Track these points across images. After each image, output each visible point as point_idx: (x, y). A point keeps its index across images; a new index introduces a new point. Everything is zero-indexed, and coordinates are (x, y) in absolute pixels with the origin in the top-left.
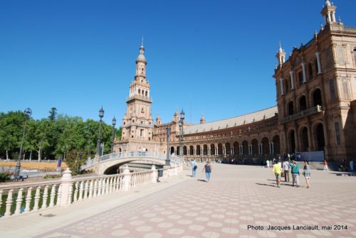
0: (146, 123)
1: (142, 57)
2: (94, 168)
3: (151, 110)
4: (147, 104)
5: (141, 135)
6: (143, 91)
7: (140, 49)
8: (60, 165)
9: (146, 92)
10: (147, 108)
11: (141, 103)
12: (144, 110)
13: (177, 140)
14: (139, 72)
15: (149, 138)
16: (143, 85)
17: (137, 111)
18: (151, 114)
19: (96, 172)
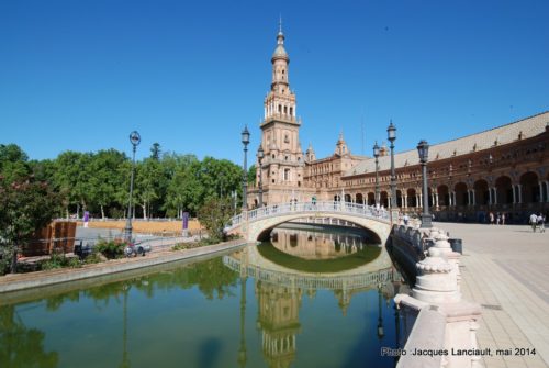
0: (293, 159)
1: (280, 51)
2: (240, 231)
3: (299, 136)
4: (293, 128)
5: (286, 178)
6: (286, 108)
7: (278, 38)
8: (185, 226)
9: (291, 109)
10: (293, 134)
11: (284, 126)
12: (289, 137)
13: (343, 184)
14: (278, 77)
15: (299, 184)
16: (285, 97)
17: (278, 141)
18: (299, 145)
19: (245, 237)
